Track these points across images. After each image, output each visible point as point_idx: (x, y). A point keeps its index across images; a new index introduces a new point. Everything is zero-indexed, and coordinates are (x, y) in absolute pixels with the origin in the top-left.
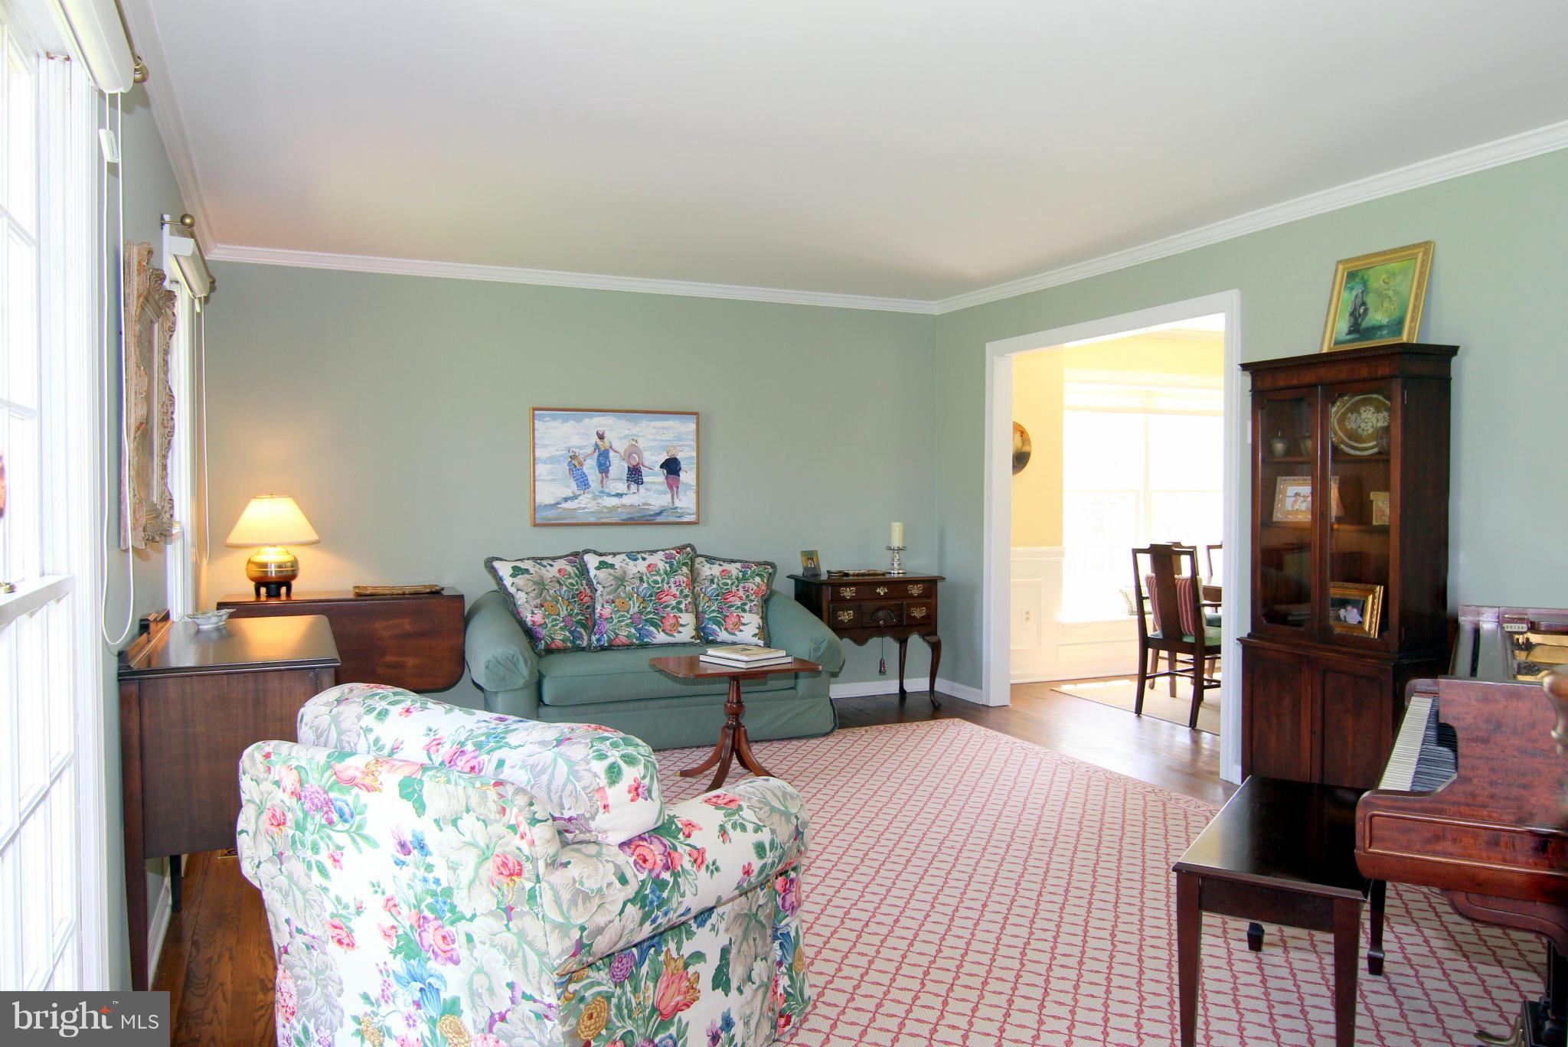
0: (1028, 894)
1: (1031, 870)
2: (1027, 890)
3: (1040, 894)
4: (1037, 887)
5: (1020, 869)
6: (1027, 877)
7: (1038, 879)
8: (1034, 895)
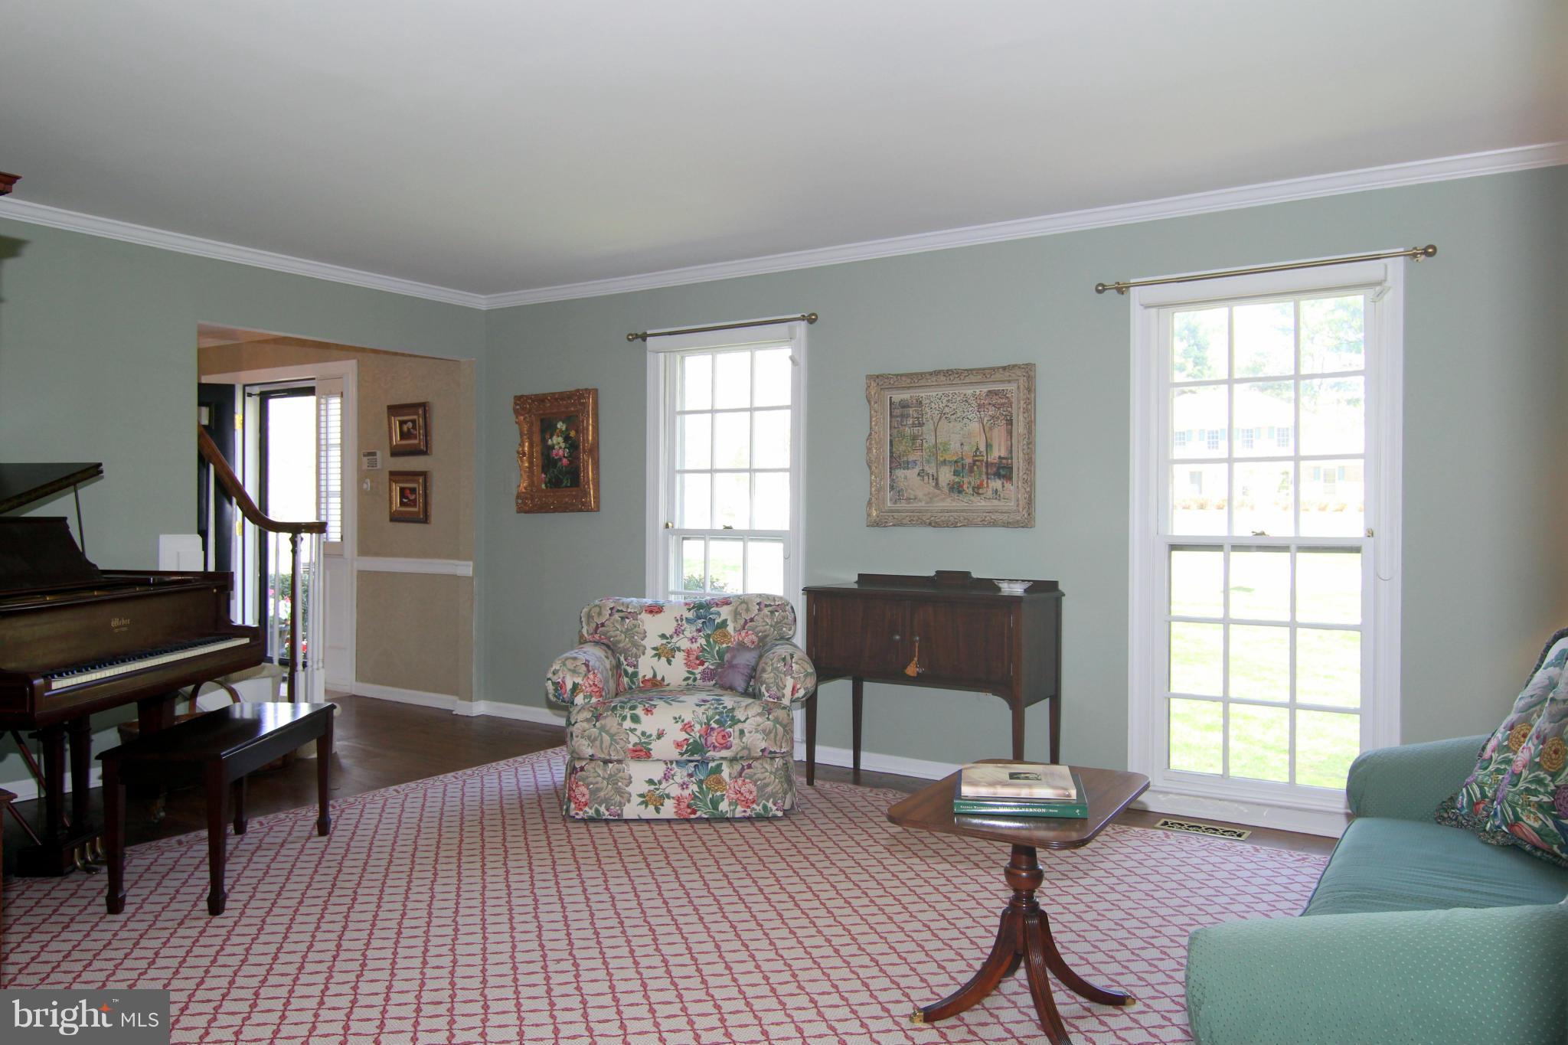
0: (442, 921)
1: (445, 950)
2: (444, 926)
3: (429, 924)
4: (433, 931)
5: (459, 949)
6: (448, 940)
7: (434, 941)
8: (435, 922)
